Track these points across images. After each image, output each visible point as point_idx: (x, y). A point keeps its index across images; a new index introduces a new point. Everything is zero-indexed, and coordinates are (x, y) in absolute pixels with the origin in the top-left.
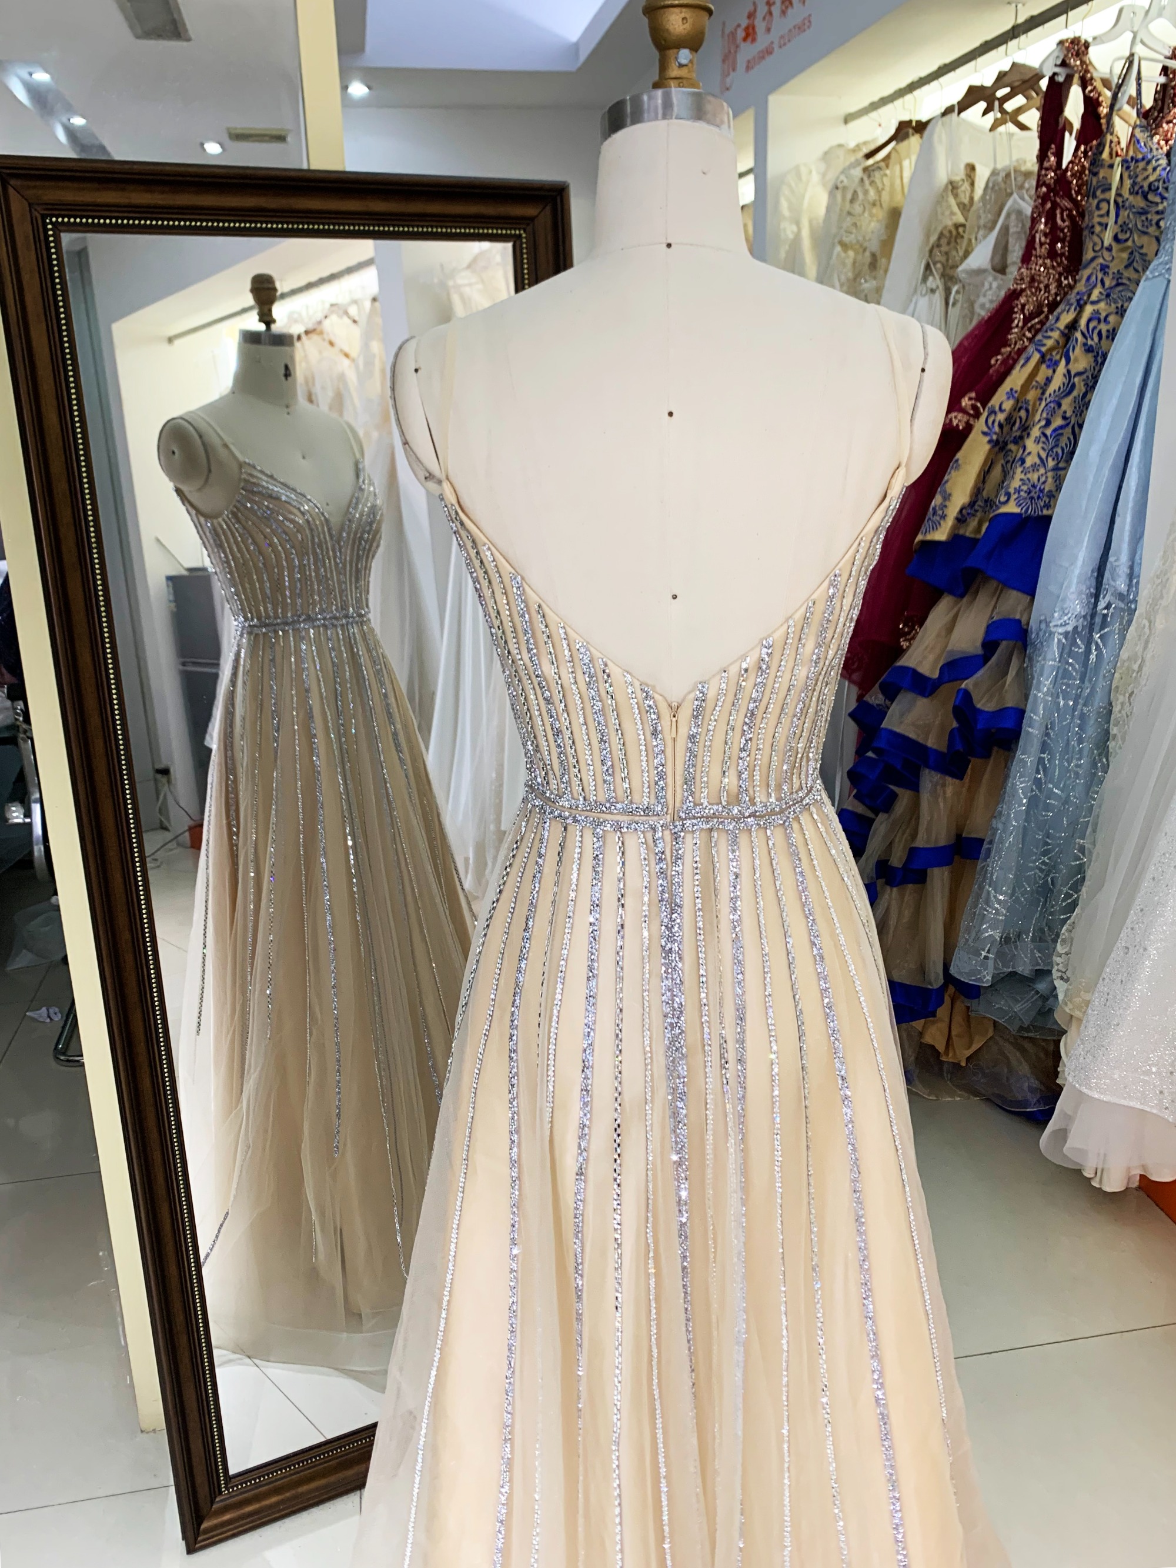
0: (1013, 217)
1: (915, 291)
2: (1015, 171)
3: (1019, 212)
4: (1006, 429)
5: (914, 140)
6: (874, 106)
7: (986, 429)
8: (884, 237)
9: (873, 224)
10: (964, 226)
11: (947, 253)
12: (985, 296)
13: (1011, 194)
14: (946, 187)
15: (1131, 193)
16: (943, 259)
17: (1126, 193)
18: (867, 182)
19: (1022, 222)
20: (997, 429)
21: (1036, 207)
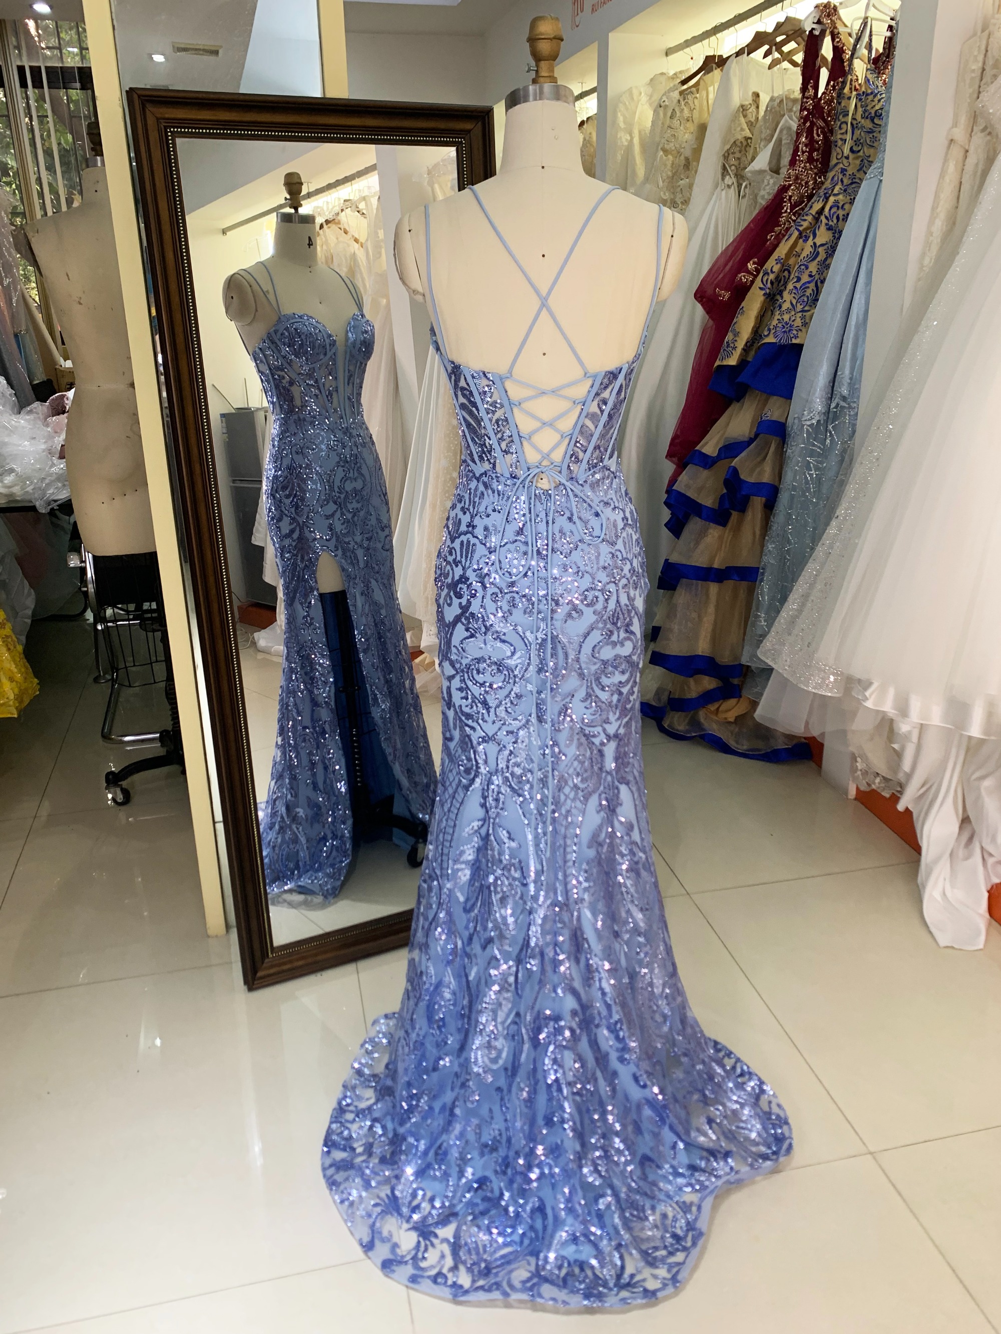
0: (785, 132)
1: (716, 187)
2: (787, 98)
3: (789, 128)
4: (775, 285)
5: (717, 73)
6: (688, 43)
7: (762, 286)
8: (695, 146)
9: (686, 136)
10: (751, 138)
11: (739, 159)
12: (764, 189)
13: (784, 115)
14: (738, 110)
15: (862, 118)
16: (736, 163)
17: (859, 117)
18: (683, 103)
19: (791, 135)
20: (769, 285)
21: (799, 125)
